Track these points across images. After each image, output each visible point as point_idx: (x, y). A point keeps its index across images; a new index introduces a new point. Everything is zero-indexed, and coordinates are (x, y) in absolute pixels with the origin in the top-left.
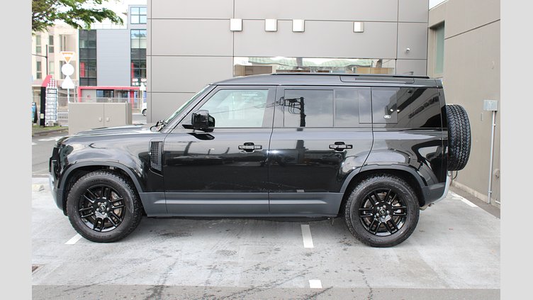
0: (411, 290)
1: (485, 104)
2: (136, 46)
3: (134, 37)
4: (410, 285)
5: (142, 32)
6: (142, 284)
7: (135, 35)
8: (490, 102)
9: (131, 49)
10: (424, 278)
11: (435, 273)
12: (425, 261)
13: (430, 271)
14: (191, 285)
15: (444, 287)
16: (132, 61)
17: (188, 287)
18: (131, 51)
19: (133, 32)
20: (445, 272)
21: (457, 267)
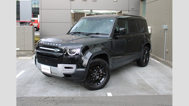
0: (146, 96)
1: (163, 26)
2: (34, 7)
3: (33, 4)
4: (145, 94)
5: (36, 2)
6: (42, 96)
7: (33, 3)
8: (165, 26)
9: (32, 8)
10: (149, 91)
11: (152, 89)
12: (148, 84)
13: (150, 88)
14: (62, 96)
15: (157, 94)
16: (32, 12)
17: (61, 97)
18: (32, 9)
19: (33, 2)
20: (156, 88)
21: (160, 86)
